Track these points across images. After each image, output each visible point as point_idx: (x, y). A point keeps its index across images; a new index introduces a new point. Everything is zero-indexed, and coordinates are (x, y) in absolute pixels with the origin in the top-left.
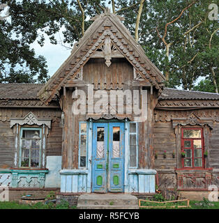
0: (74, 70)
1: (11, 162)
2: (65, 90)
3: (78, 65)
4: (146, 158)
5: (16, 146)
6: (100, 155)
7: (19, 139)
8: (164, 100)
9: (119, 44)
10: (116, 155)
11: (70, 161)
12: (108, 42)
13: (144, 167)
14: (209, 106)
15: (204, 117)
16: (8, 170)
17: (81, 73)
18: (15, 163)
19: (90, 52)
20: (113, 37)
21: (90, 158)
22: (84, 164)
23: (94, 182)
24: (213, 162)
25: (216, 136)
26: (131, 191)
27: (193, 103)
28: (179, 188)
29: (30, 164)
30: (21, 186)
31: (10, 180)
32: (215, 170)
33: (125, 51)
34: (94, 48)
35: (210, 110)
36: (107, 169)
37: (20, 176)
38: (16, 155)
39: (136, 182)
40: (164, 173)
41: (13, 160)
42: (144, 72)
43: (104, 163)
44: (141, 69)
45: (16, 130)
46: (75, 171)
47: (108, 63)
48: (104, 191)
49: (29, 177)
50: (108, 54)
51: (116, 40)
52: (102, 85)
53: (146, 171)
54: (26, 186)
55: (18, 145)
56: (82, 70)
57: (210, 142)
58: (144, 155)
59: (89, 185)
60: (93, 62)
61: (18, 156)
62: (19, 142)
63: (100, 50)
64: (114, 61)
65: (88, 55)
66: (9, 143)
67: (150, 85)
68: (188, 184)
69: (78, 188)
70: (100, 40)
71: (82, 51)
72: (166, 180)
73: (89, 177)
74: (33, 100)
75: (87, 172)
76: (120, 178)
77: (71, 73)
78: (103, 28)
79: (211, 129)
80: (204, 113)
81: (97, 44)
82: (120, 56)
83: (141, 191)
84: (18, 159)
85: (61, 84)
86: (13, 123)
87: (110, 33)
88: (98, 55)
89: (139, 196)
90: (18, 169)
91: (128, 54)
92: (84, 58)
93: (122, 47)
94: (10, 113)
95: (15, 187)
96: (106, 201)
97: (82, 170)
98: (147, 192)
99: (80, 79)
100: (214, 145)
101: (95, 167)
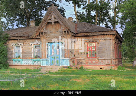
0: (42, 27)
1: (31, 57)
4: (67, 55)
6: (53, 54)
10: (58, 54)
12: (53, 16)
14: (97, 34)
15: (96, 39)
16: (30, 59)
18: (33, 57)
19: (47, 20)
21: (49, 55)
23: (51, 63)
25: (101, 45)
26: (62, 65)
27: (90, 34)
28: (86, 65)
29: (37, 57)
30: (35, 64)
31: (31, 63)
32: (99, 58)
36: (55, 59)
37: (34, 61)
39: (63, 62)
43: (54, 56)
44: (63, 25)
45: (32, 45)
46: (45, 59)
47: (53, 24)
48: (54, 65)
49: (37, 61)
50: (53, 21)
51: (55, 15)
52: (53, 31)
53: (67, 59)
54: (36, 65)
55: (33, 51)
56: (45, 27)
59: (49, 63)
60: (48, 23)
61: (33, 54)
62: (33, 50)
63: (50, 19)
66: (31, 50)
69: (46, 65)
71: (45, 21)
72: (82, 62)
73: (49, 61)
75: (49, 59)
76: (59, 62)
78: (51, 12)
79: (98, 43)
81: (49, 17)
82: (56, 21)
87: (53, 13)
88: (50, 21)
89: (64, 67)
90: (34, 59)
91: (59, 20)
92: (45, 23)
93: (57, 18)
94: (30, 40)
95: (33, 65)
96: (50, 68)
97: (47, 59)
98: (67, 66)
99: (45, 29)
100: (100, 49)
101: (51, 58)
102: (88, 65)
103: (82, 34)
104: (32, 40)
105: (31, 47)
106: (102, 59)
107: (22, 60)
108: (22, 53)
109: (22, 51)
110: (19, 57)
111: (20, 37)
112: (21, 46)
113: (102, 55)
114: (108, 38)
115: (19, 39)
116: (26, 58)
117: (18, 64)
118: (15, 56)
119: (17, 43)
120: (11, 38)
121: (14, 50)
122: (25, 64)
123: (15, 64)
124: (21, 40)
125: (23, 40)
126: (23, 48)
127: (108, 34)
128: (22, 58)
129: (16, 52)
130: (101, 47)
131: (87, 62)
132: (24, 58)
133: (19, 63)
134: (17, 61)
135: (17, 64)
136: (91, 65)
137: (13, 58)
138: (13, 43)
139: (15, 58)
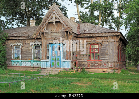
0: (43, 26)
2: (41, 34)
3: (44, 25)
4: (68, 56)
5: (32, 52)
6: (53, 55)
7: (33, 50)
9: (58, 16)
10: (59, 55)
11: (44, 57)
12: (54, 16)
13: (67, 60)
14: (100, 35)
15: (99, 40)
16: (30, 60)
17: (46, 27)
18: (32, 58)
20: (56, 14)
21: (50, 56)
23: (51, 65)
24: (102, 58)
25: (104, 47)
26: (63, 68)
27: (93, 35)
29: (37, 58)
30: (34, 66)
31: (31, 64)
32: (102, 61)
33: (60, 19)
34: (49, 18)
35: (101, 37)
36: (55, 60)
37: (34, 62)
38: (32, 55)
39: (64, 64)
40: (83, 62)
41: (31, 57)
42: (66, 26)
43: (54, 58)
44: (65, 25)
45: (32, 46)
46: (45, 61)
47: (54, 23)
48: (55, 67)
49: (37, 63)
50: (54, 21)
51: (57, 15)
52: (54, 31)
54: (36, 66)
56: (46, 26)
57: (101, 50)
60: (49, 23)
61: (33, 55)
63: (52, 19)
64: (56, 22)
65: (48, 21)
66: (30, 51)
69: (46, 66)
70: (51, 15)
71: (46, 20)
72: (83, 65)
73: (50, 62)
76: (60, 63)
77: (43, 28)
78: (52, 11)
79: (101, 45)
80: (99, 38)
81: (50, 17)
82: (58, 20)
85: (39, 32)
86: (31, 44)
87: (55, 12)
88: (51, 21)
89: (65, 69)
90: (33, 60)
91: (61, 20)
92: (46, 22)
94: (30, 41)
95: (32, 66)
96: (50, 70)
97: (48, 60)
99: (46, 29)
100: (103, 51)
101: (52, 59)
102: (91, 68)
103: (85, 35)
104: (32, 40)
105: (30, 48)
106: (105, 62)
107: (22, 61)
108: (22, 54)
109: (22, 52)
110: (19, 58)
111: (19, 37)
112: (20, 47)
113: (105, 58)
114: (112, 39)
115: (19, 39)
116: (26, 59)
117: (17, 66)
118: (14, 56)
119: (17, 43)
120: (11, 37)
121: (13, 51)
122: (24, 66)
123: (14, 65)
124: (21, 40)
125: (23, 40)
126: (23, 48)
127: (112, 35)
128: (21, 60)
129: (15, 53)
130: (105, 49)
131: (89, 65)
132: (24, 59)
134: (16, 62)
135: (16, 66)
136: (93, 68)
137: (12, 59)
138: (12, 43)
139: (14, 59)
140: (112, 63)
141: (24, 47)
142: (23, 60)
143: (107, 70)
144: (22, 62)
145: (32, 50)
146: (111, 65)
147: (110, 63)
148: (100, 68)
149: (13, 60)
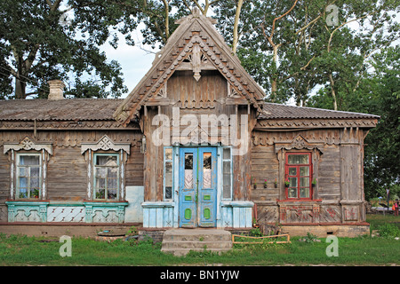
0: (156, 85)
1: (84, 194)
2: (145, 110)
3: (161, 80)
4: (242, 188)
5: (89, 175)
6: (189, 185)
7: (92, 167)
8: (265, 119)
9: (210, 53)
10: (207, 185)
11: (153, 192)
12: (197, 50)
13: (239, 199)
14: (320, 126)
15: (313, 140)
16: (80, 202)
17: (165, 89)
18: (89, 194)
19: (175, 63)
20: (202, 44)
21: (176, 189)
22: (169, 195)
23: (182, 216)
24: (322, 192)
25: (327, 162)
26: (224, 226)
27: (300, 123)
28: (282, 222)
29: (106, 196)
30: (96, 220)
31: (83, 214)
32: (324, 201)
33: (218, 61)
34: (180, 58)
35: (320, 131)
36: (197, 202)
37: (95, 209)
38: (89, 186)
39: (230, 215)
40: (264, 205)
41: (86, 191)
42: (240, 87)
43: (193, 194)
44: (237, 83)
45: (89, 156)
46: (160, 203)
48: (194, 226)
49: (105, 211)
50: (197, 66)
51: (206, 48)
52: (190, 102)
53: (242, 203)
54: (103, 221)
55: (92, 173)
56: (166, 86)
57: (319, 169)
58: (240, 185)
59: (176, 219)
60: (177, 75)
61: (92, 186)
62: (92, 170)
63: (187, 61)
64: (204, 73)
65: (173, 67)
66: (81, 172)
67: (246, 103)
68: (292, 218)
70: (187, 49)
71: (165, 63)
72: (266, 213)
73: (176, 210)
74: (107, 120)
75: (173, 204)
76: (212, 211)
77: (153, 88)
78: (191, 34)
79: (321, 153)
80: (313, 134)
81: (183, 53)
82: (211, 67)
83: (236, 226)
84: (92, 191)
85: (141, 103)
86: (84, 148)
87: (199, 39)
88: (185, 67)
90: (93, 201)
91: (221, 65)
92: (168, 71)
93: (214, 57)
94: (80, 137)
95: (89, 222)
97: (170, 202)
98: (243, 226)
99: (165, 96)
100: (325, 172)
101: (182, 199)
102: (289, 222)
103: (274, 122)
104: (88, 136)
105: (81, 161)
106: (332, 204)
107: (48, 205)
108: (48, 180)
109: (47, 174)
110: (36, 193)
111: (40, 124)
112: (42, 156)
113: (330, 192)
114: (352, 138)
115: (38, 131)
116: (63, 199)
117: (31, 220)
118: (18, 188)
119: (29, 145)
120: (6, 123)
121: (15, 170)
122: (59, 220)
123: (18, 219)
124: (44, 135)
125: (51, 136)
126: (52, 162)
127: (355, 126)
128: (47, 200)
129: (21, 178)
130: (330, 167)
131: (284, 214)
132: (56, 199)
133: (35, 217)
134: (27, 209)
135: (25, 220)
136: (297, 222)
137: (8, 198)
138: (8, 142)
139: (17, 197)
140: (355, 207)
141: (55, 158)
142: (52, 202)
143: (340, 228)
144: (50, 209)
145: (86, 167)
146: (352, 214)
147: (347, 207)
148: (317, 221)
149: (14, 200)
